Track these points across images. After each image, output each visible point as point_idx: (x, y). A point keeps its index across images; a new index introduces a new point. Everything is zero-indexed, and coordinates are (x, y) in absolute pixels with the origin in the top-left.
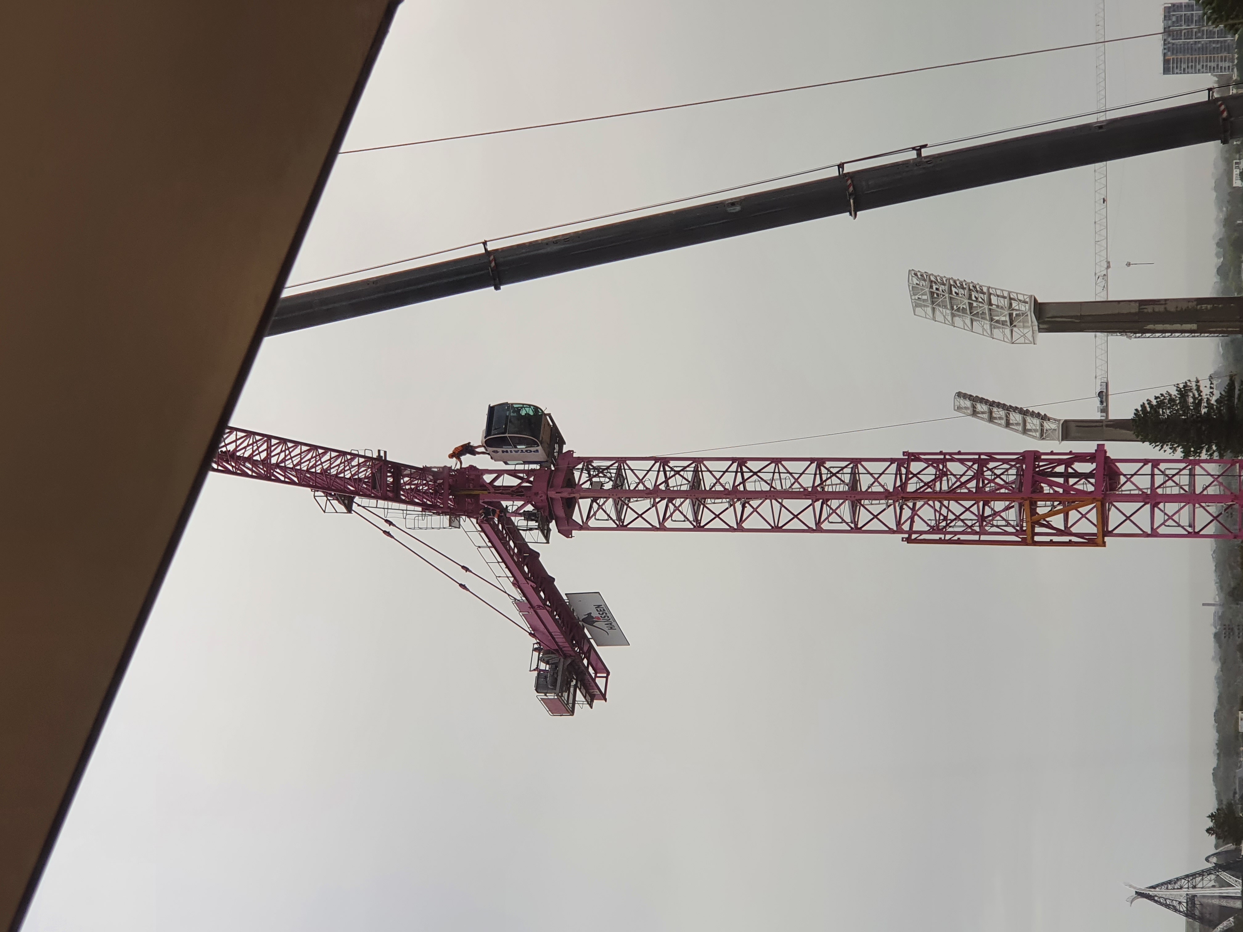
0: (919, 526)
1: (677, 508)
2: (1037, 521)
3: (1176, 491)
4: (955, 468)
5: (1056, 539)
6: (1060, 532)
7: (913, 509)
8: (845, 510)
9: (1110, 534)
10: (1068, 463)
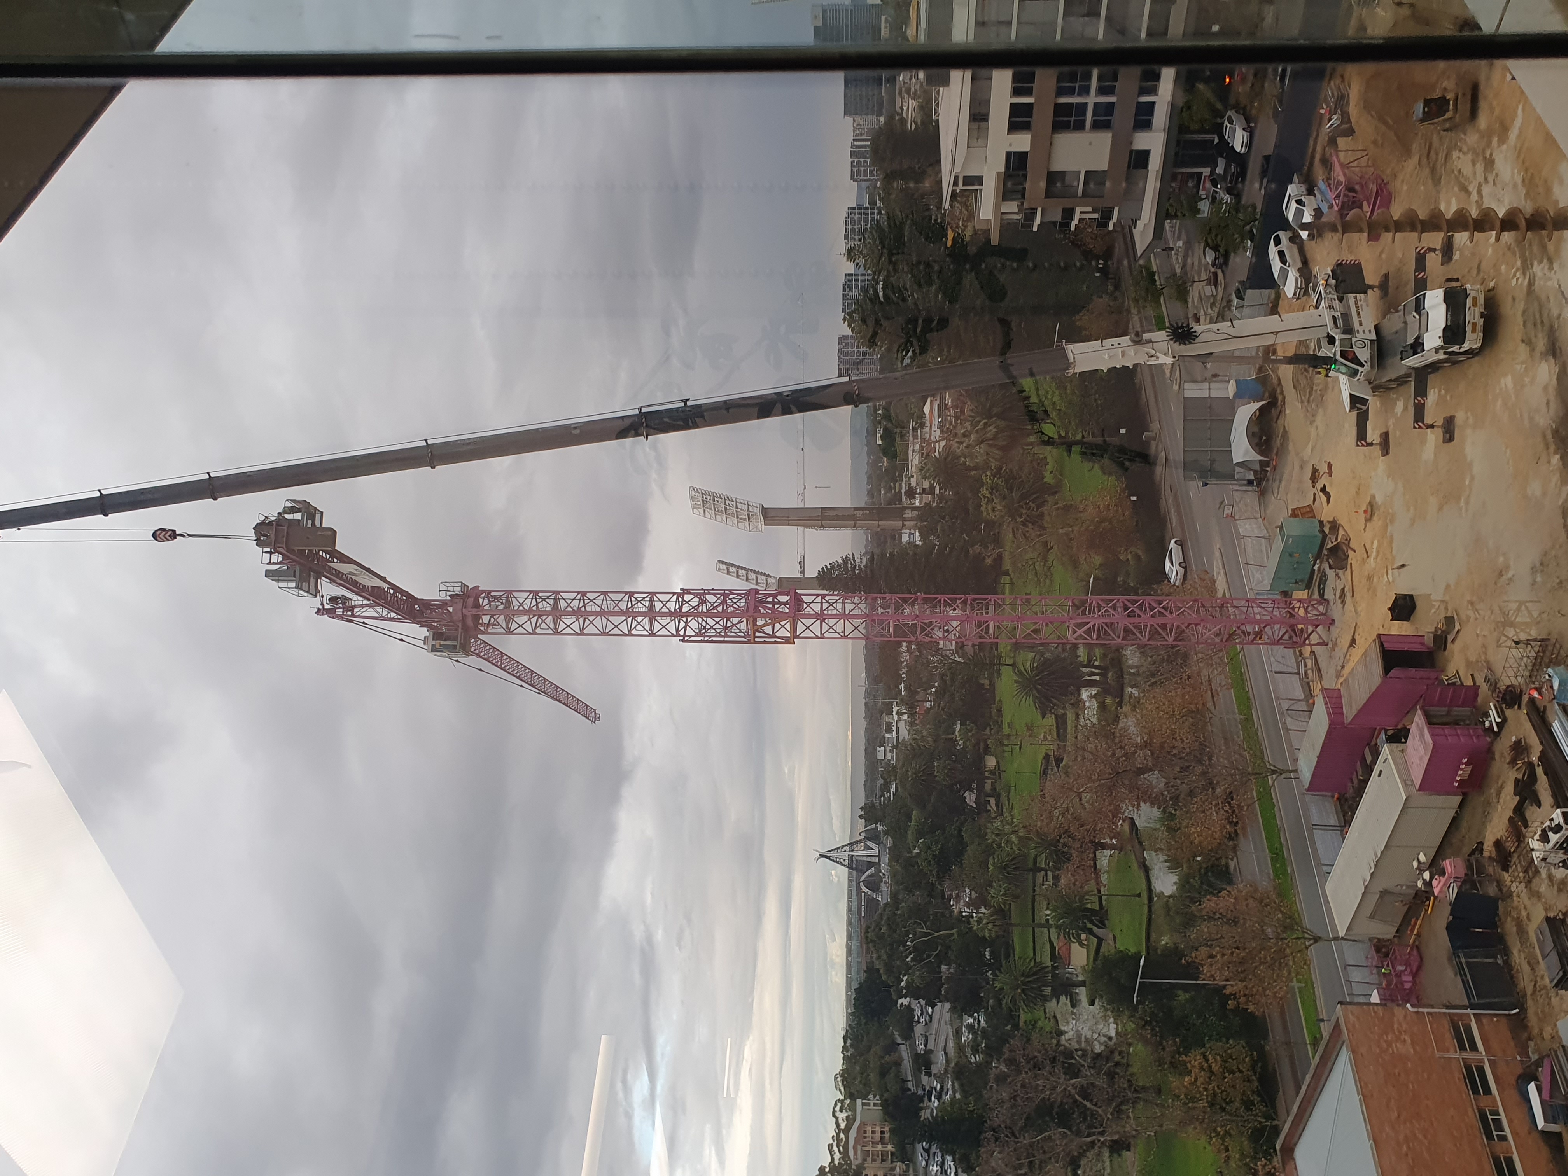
0: (689, 632)
2: (757, 629)
3: (834, 612)
5: (767, 640)
6: (769, 636)
7: (686, 622)
8: (646, 623)
9: (798, 637)
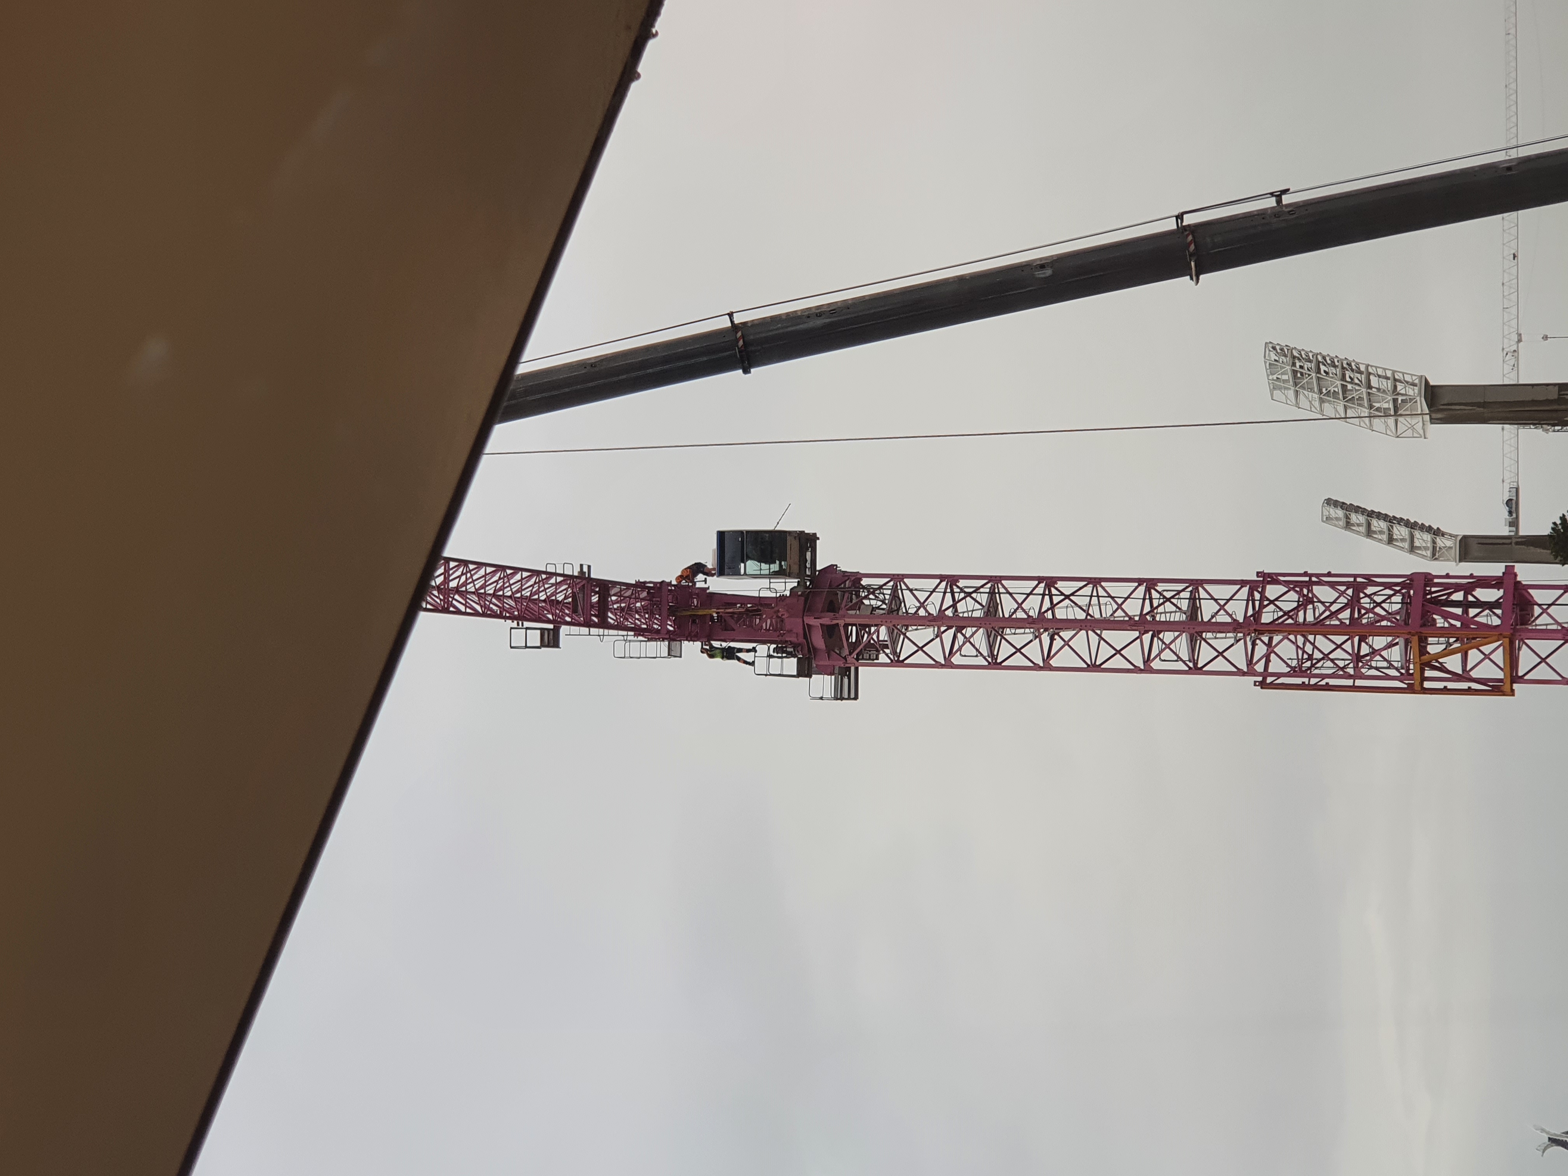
0: (1276, 666)
1: (967, 640)
2: (1428, 662)
4: (1324, 593)
5: (1451, 685)
6: (1457, 677)
7: (1269, 645)
8: (1182, 645)
9: (1520, 679)
10: (1468, 589)
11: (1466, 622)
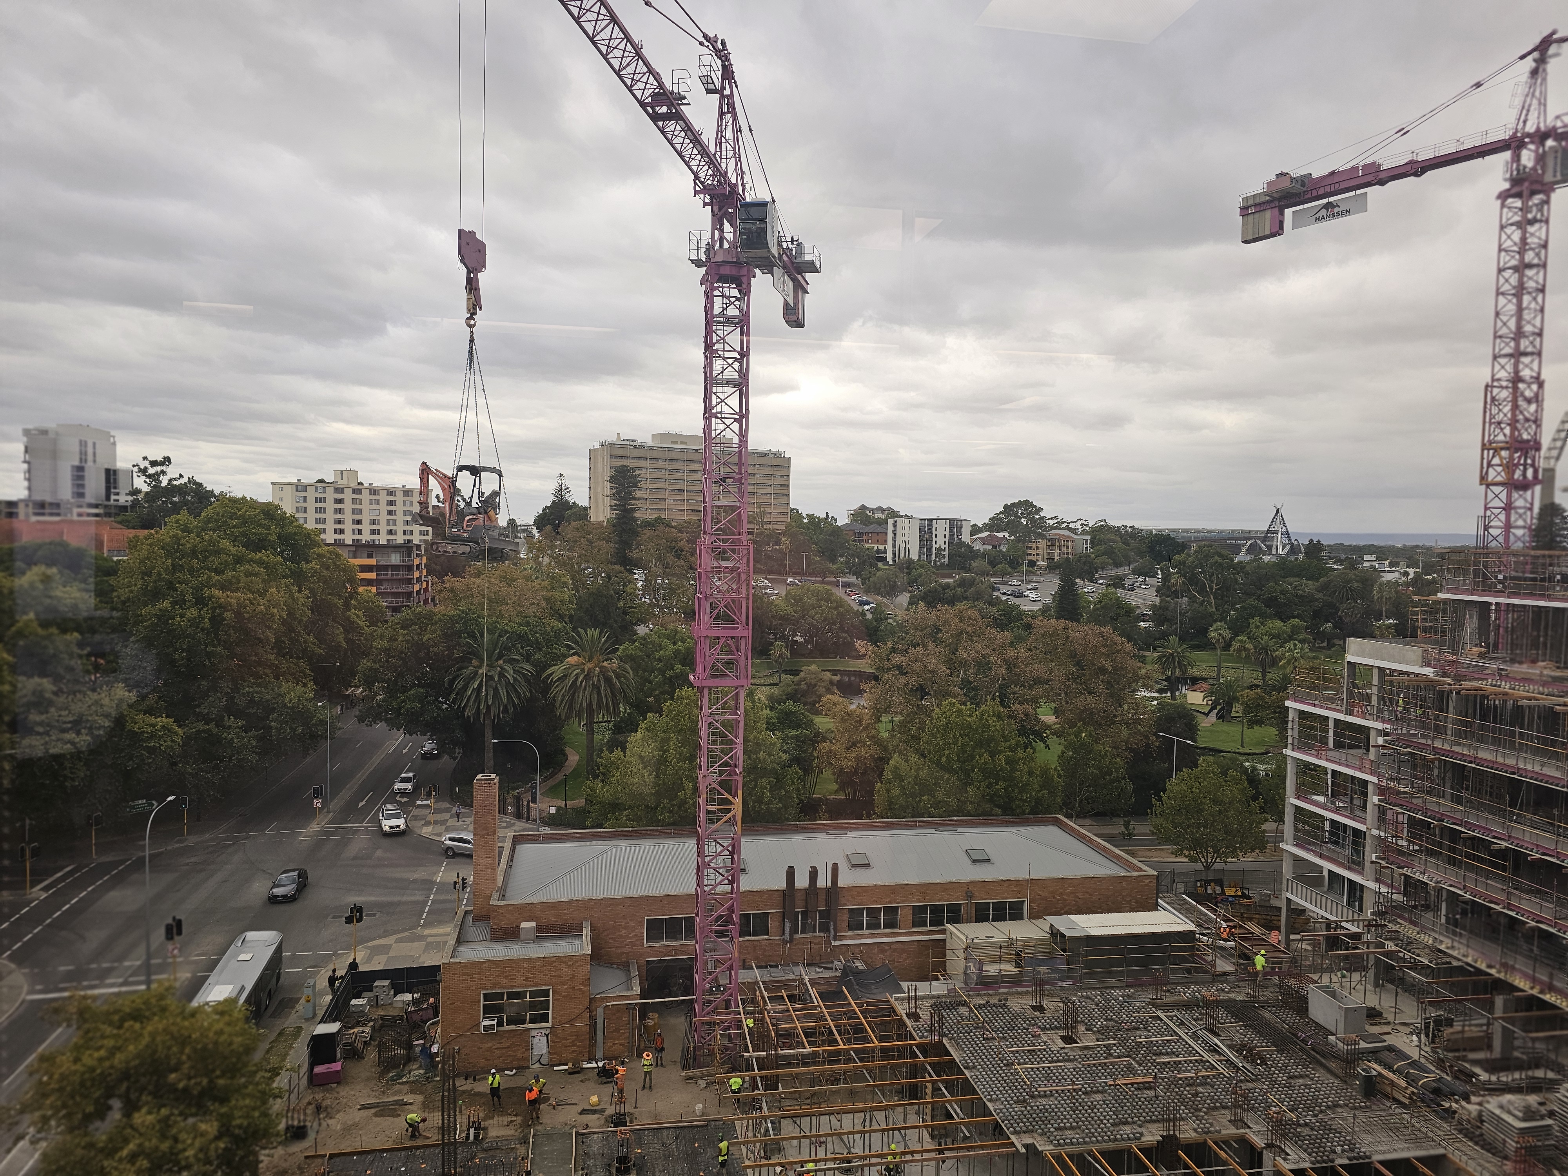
1: (1513, 257)
2: (1496, 450)
4: (1533, 408)
5: (1485, 461)
6: (1489, 462)
7: (1507, 387)
9: (1487, 487)
10: (1533, 465)
11: (1517, 466)
